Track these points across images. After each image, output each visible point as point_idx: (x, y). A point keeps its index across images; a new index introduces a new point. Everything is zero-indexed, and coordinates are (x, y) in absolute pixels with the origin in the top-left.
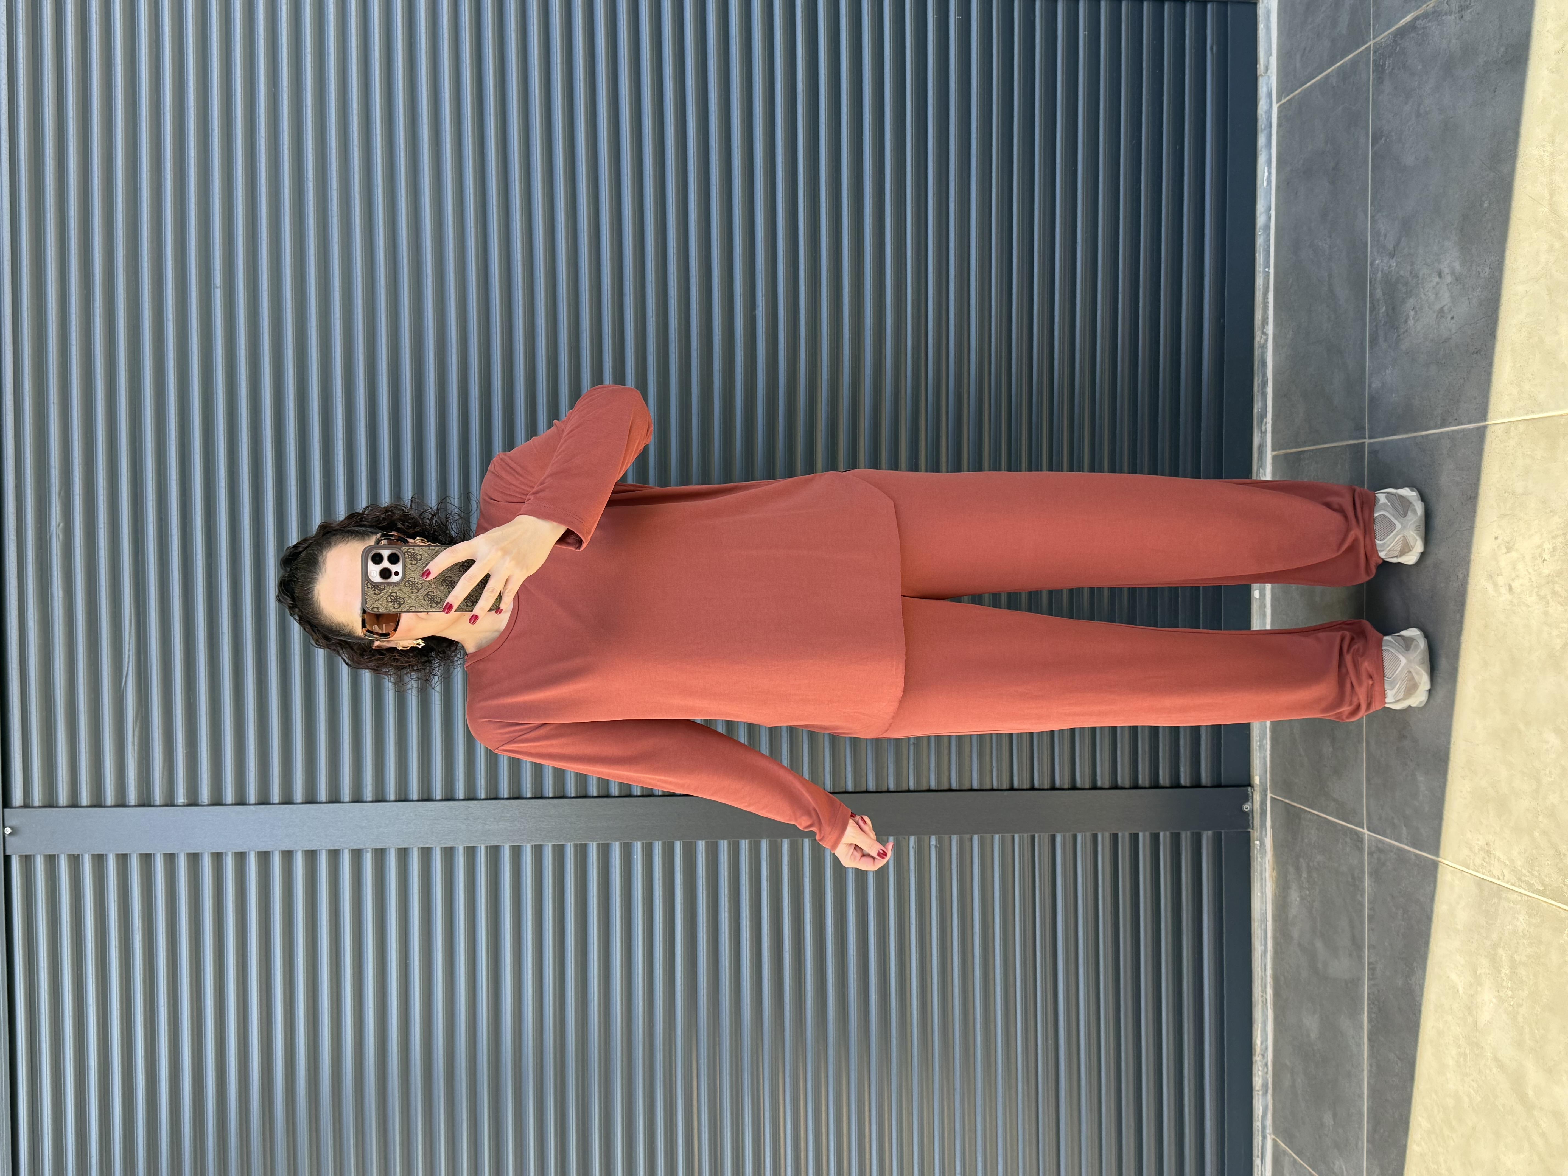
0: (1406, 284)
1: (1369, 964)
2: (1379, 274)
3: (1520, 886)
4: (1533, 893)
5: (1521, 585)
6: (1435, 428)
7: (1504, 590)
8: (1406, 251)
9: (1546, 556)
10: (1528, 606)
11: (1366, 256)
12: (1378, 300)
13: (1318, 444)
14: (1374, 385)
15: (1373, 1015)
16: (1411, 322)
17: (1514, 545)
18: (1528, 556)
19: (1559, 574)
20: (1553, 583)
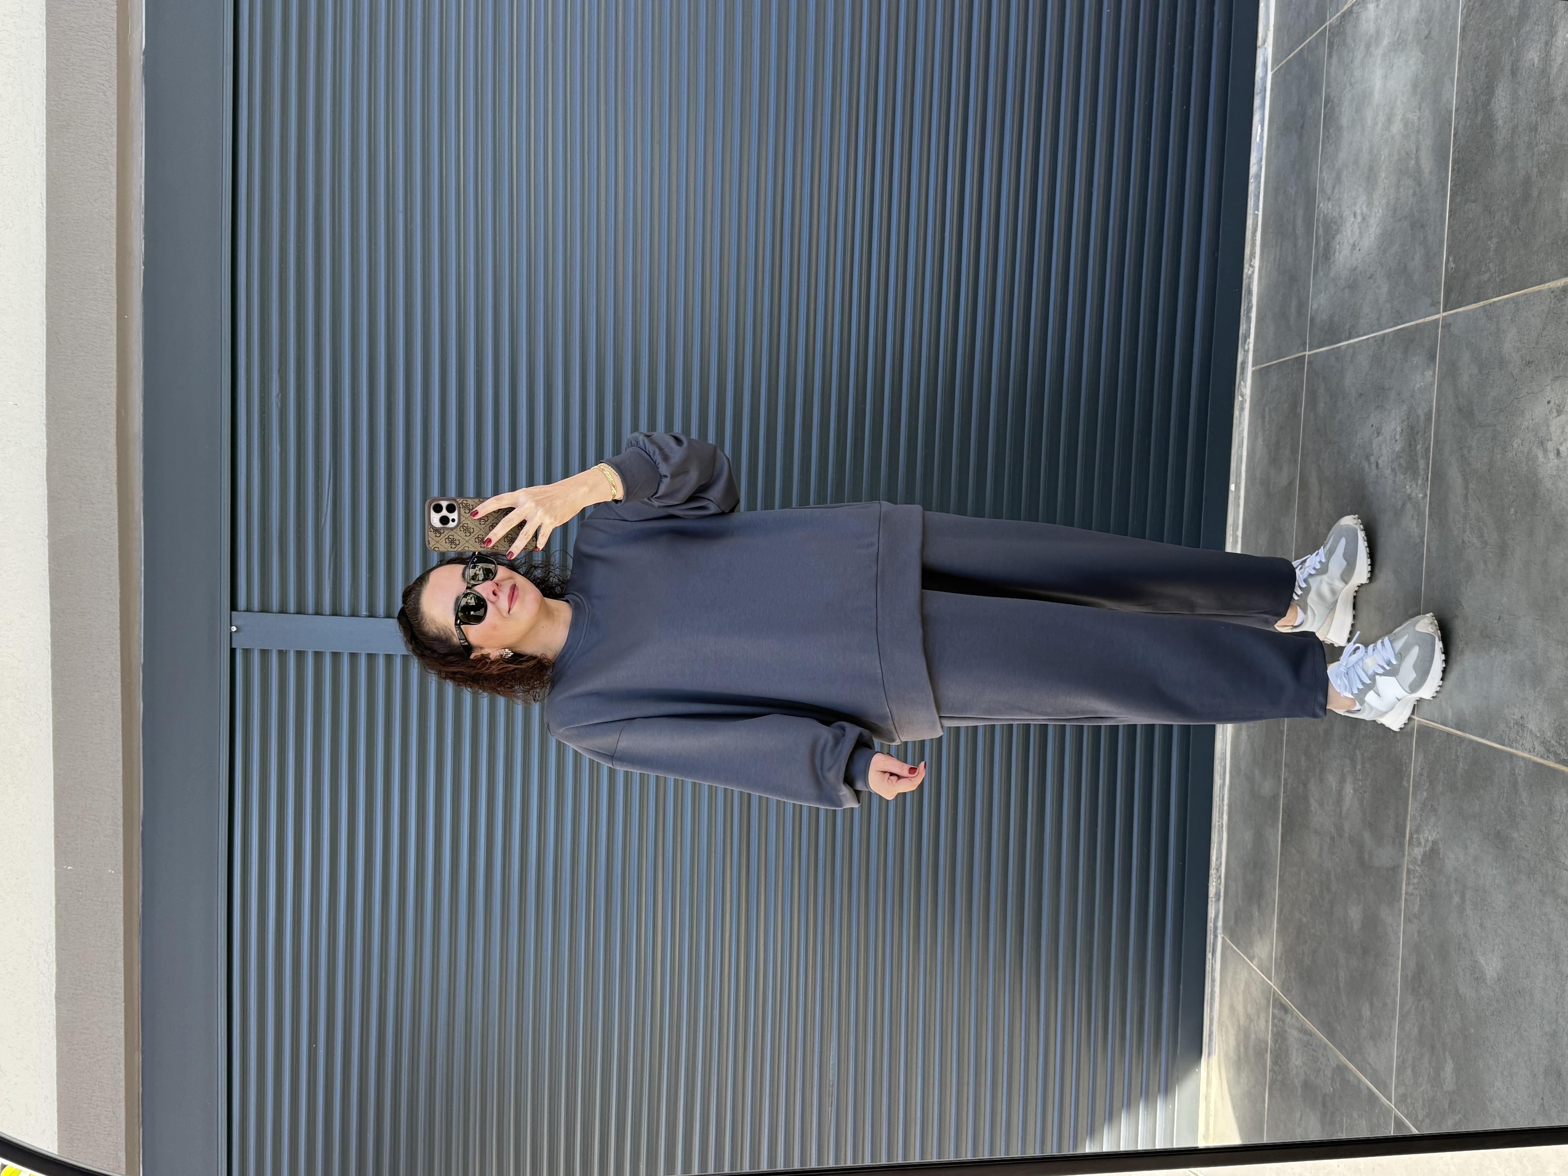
0: (1335, 223)
1: (1285, 779)
2: (1322, 216)
5: (1383, 461)
6: (1346, 340)
7: (1373, 466)
8: (1337, 196)
9: (1398, 437)
10: (1385, 477)
11: (1315, 201)
12: (1320, 237)
13: (1279, 358)
14: (1313, 307)
15: (1285, 821)
16: (1337, 254)
17: (1381, 429)
18: (1388, 438)
19: (1403, 450)
20: (1400, 457)
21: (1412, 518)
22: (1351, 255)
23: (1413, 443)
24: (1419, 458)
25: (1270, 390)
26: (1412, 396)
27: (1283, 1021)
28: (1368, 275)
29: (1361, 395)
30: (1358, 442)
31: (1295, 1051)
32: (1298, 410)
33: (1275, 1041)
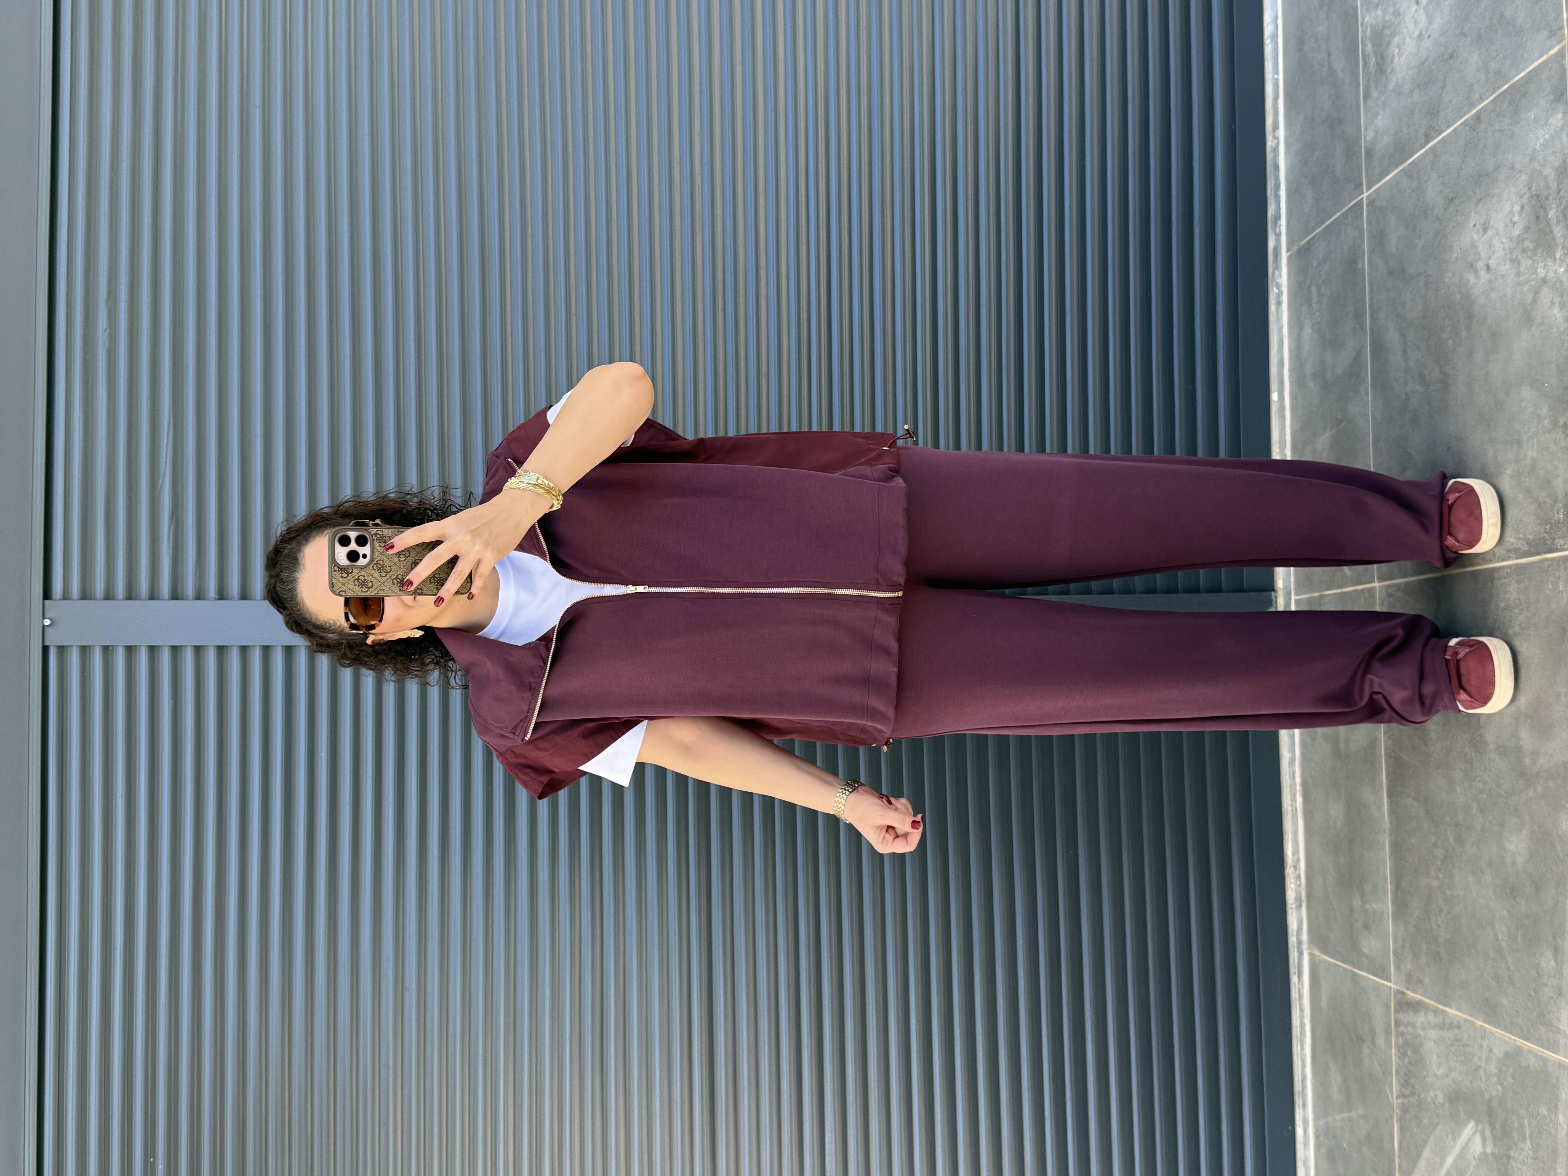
0: (1389, 27)
2: (1369, 30)
3: (1509, 558)
4: (1520, 557)
5: (1498, 258)
6: (1421, 149)
7: (1482, 273)
9: (1516, 219)
10: (1503, 276)
11: (1357, 19)
12: (1369, 55)
13: (1325, 222)
14: (1368, 138)
15: (1391, 769)
16: (1396, 59)
17: (1489, 223)
18: (1501, 227)
19: (1527, 229)
20: (1523, 241)
21: (1552, 303)
22: (1418, 49)
23: (1542, 213)
24: (1554, 226)
25: (1315, 264)
26: (1532, 159)
27: (1413, 1025)
28: (1446, 56)
29: (1452, 200)
30: (1455, 255)
31: (1435, 1057)
32: (1360, 266)
33: (1402, 1055)
